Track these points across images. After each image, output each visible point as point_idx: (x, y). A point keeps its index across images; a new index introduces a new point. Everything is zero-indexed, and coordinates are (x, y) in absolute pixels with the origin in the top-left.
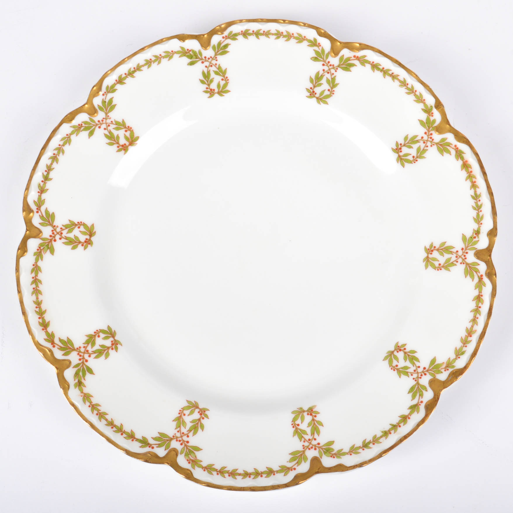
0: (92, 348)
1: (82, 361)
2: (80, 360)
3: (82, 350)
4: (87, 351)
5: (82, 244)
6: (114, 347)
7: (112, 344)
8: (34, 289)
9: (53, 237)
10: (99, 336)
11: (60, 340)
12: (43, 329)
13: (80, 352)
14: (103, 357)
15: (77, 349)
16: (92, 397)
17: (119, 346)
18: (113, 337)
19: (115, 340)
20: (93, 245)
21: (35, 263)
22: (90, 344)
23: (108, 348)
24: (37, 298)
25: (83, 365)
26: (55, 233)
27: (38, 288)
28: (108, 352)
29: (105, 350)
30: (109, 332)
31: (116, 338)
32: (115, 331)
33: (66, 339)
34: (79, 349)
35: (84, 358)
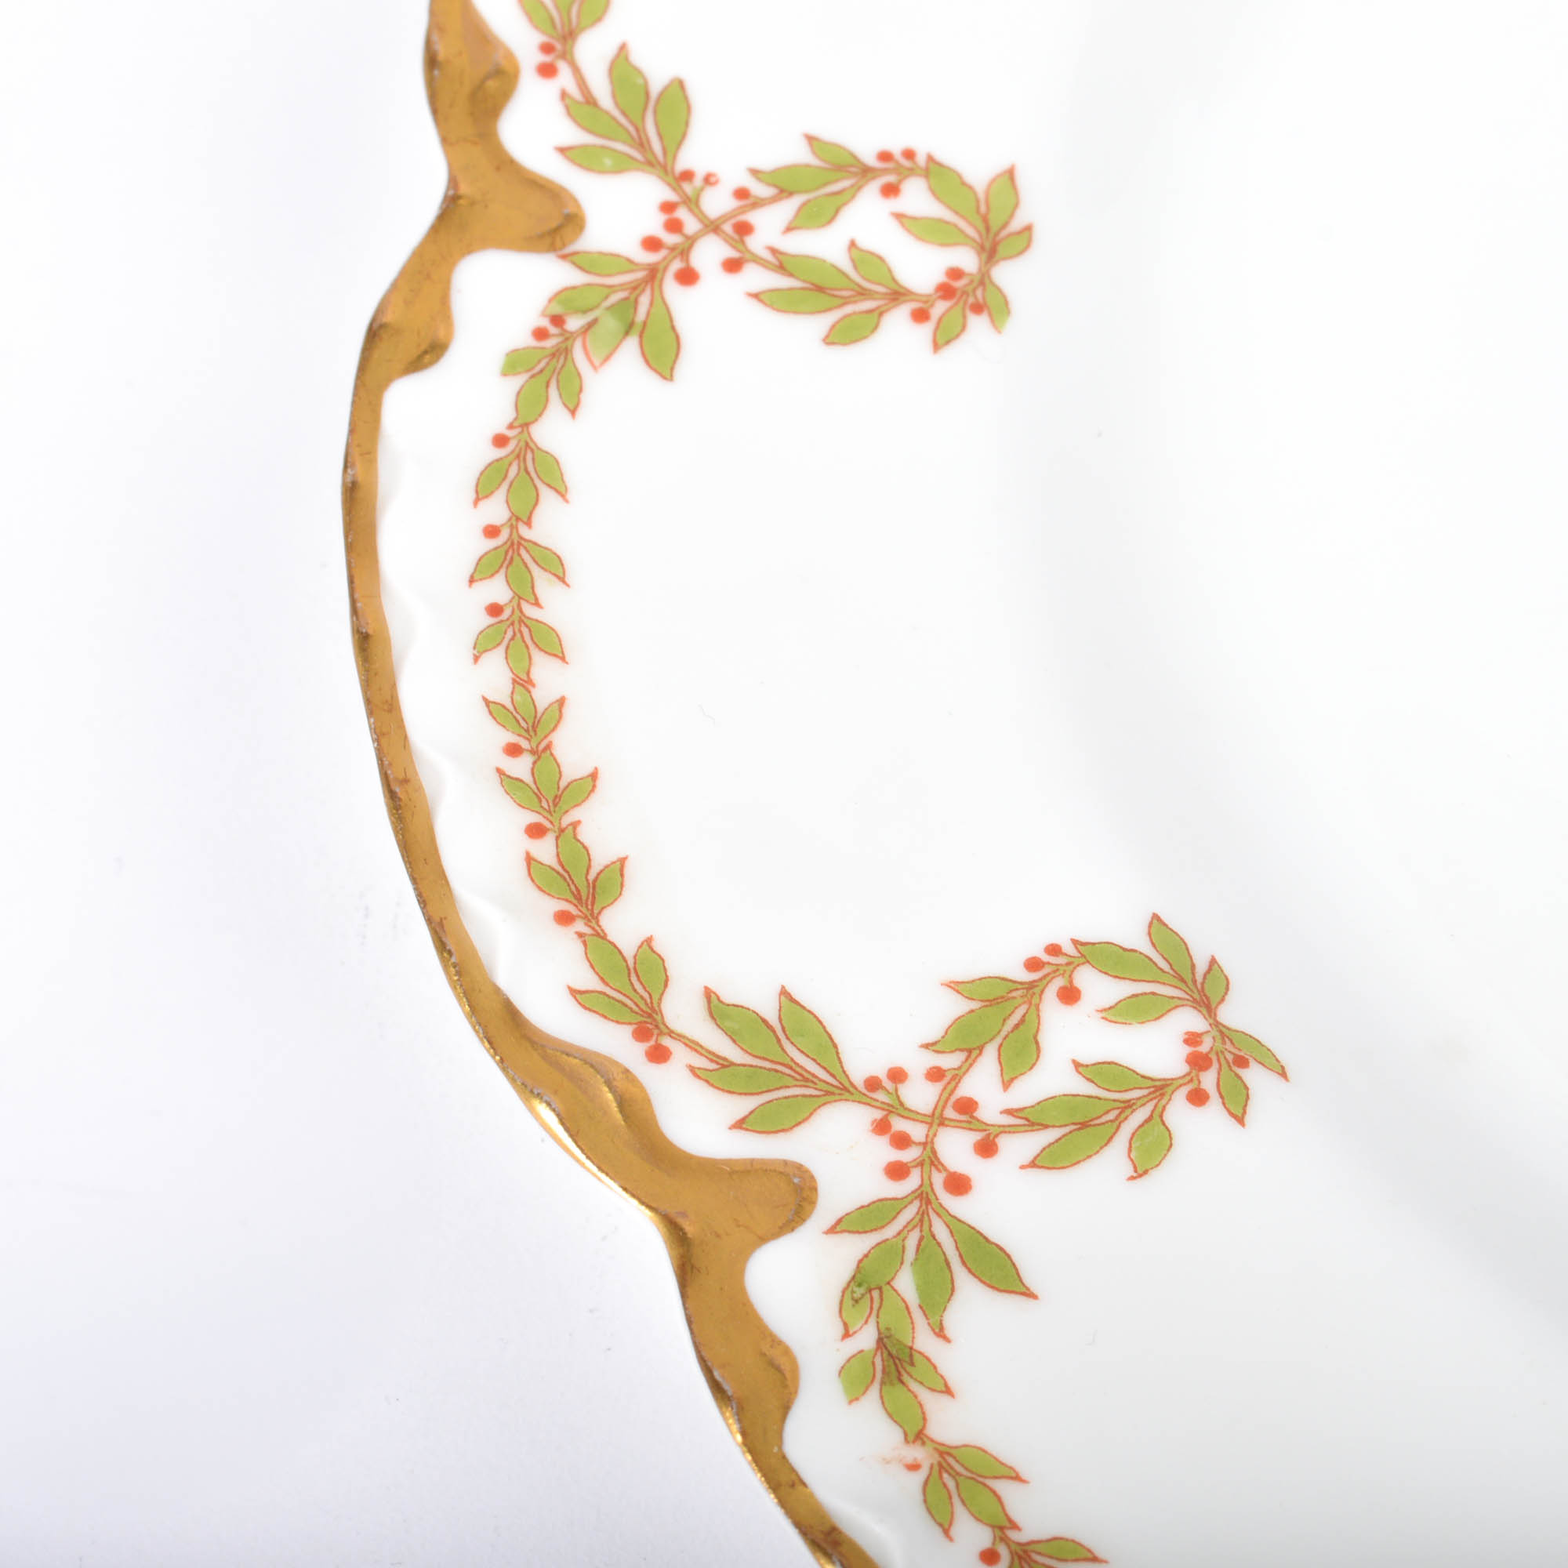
0: (1006, 1085)
1: (912, 1182)
2: (896, 1171)
3: (920, 1095)
4: (967, 1107)
5: (915, 305)
6: (1208, 1080)
7: (1198, 1062)
8: (494, 610)
9: (673, 249)
10: (1070, 995)
11: (715, 1006)
12: (563, 918)
13: (897, 1108)
14: (1113, 1160)
15: (873, 1084)
16: (1017, 1478)
17: (1255, 1076)
18: (1206, 1004)
19: (1217, 1024)
20: (1013, 325)
21: (511, 427)
22: (990, 1052)
23: (1160, 1089)
24: (523, 682)
25: (922, 1219)
26: (691, 225)
27: (530, 611)
28: (1157, 1117)
29: (1128, 1106)
30: (1166, 967)
31: (1231, 1014)
32: (1213, 962)
33: (768, 1007)
34: (887, 1084)
35: (932, 1160)
